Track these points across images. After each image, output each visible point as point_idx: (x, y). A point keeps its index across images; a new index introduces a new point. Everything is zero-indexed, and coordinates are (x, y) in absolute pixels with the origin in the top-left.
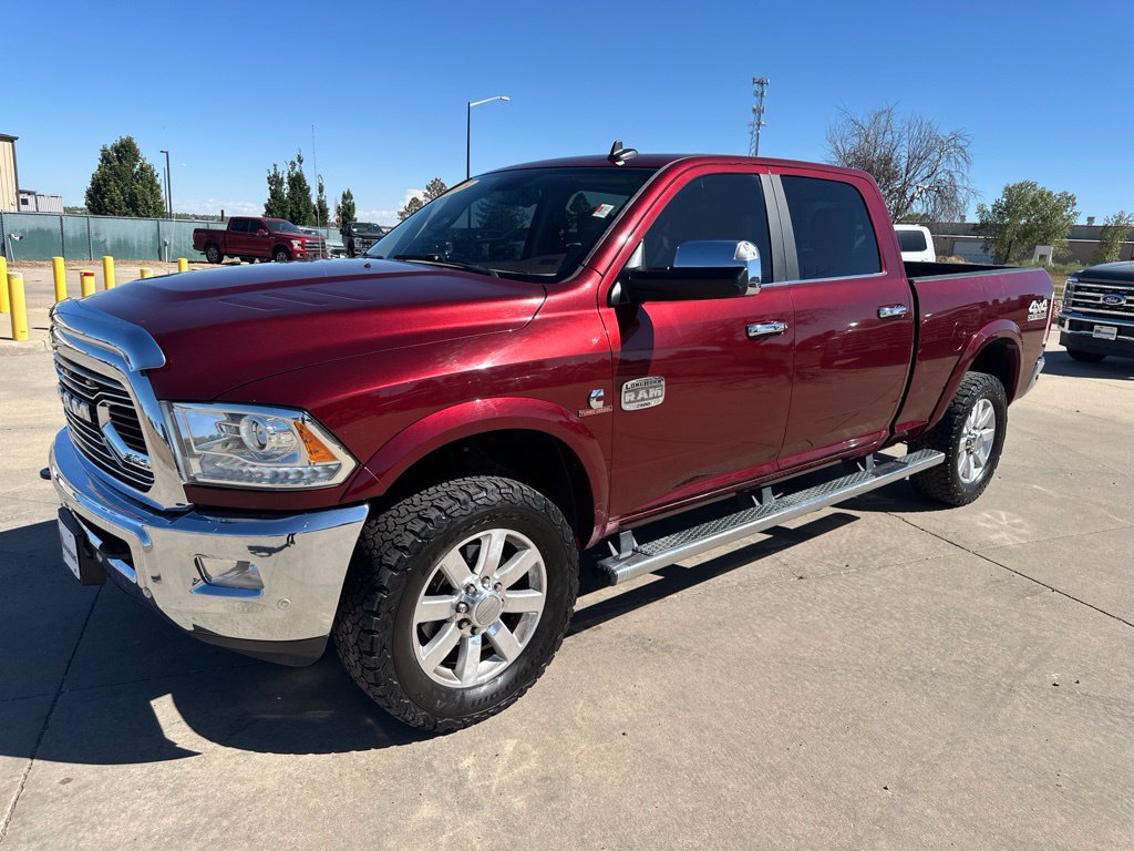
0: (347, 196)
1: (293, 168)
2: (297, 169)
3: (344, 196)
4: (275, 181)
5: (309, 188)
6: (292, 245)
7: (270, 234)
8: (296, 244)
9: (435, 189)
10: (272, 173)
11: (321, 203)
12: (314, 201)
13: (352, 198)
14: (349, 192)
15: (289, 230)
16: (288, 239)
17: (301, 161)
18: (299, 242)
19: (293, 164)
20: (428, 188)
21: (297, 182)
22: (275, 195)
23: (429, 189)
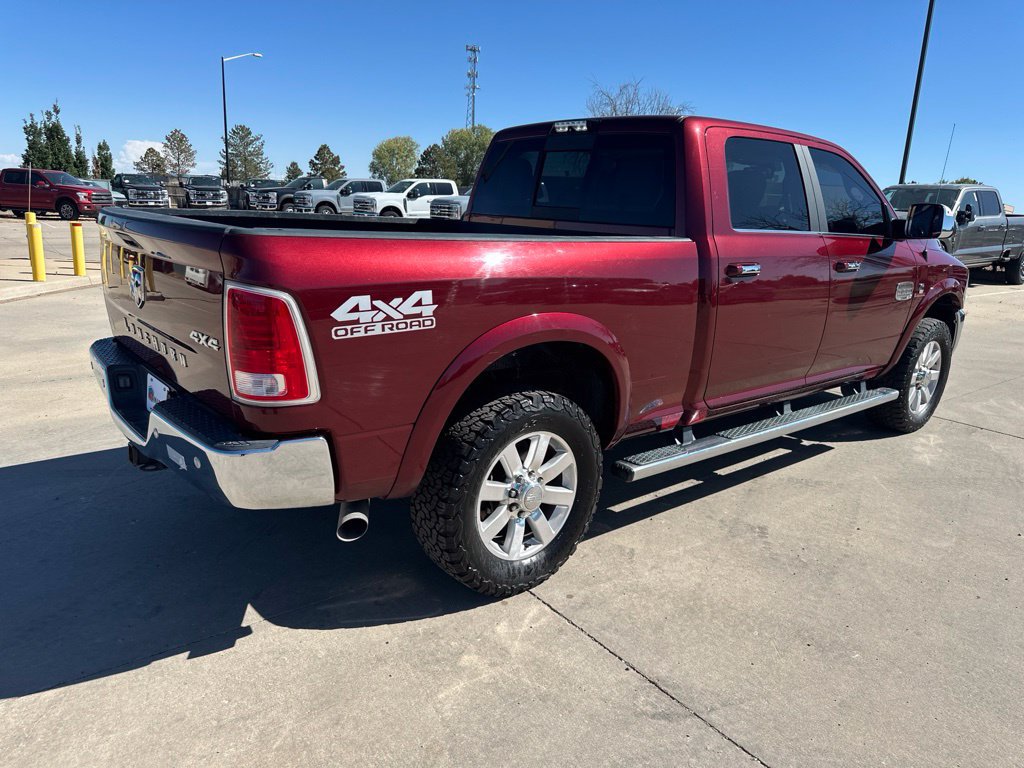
0: (103, 147)
1: (49, 119)
2: (53, 119)
3: (100, 147)
4: (31, 130)
5: (68, 139)
6: (78, 198)
7: (52, 186)
8: (82, 196)
9: (175, 139)
10: (29, 123)
11: (79, 155)
12: (73, 152)
13: (108, 149)
14: (104, 143)
15: (74, 182)
16: (74, 192)
17: (57, 112)
18: (84, 194)
19: (49, 114)
20: (167, 138)
21: (54, 132)
22: (32, 146)
23: (169, 140)
